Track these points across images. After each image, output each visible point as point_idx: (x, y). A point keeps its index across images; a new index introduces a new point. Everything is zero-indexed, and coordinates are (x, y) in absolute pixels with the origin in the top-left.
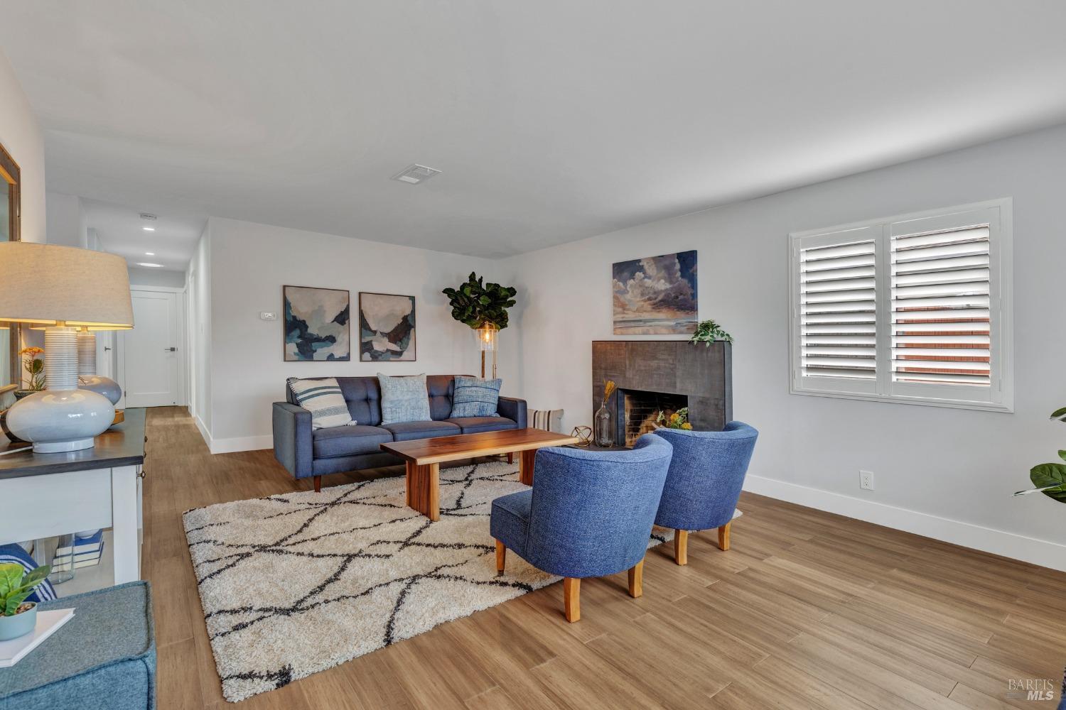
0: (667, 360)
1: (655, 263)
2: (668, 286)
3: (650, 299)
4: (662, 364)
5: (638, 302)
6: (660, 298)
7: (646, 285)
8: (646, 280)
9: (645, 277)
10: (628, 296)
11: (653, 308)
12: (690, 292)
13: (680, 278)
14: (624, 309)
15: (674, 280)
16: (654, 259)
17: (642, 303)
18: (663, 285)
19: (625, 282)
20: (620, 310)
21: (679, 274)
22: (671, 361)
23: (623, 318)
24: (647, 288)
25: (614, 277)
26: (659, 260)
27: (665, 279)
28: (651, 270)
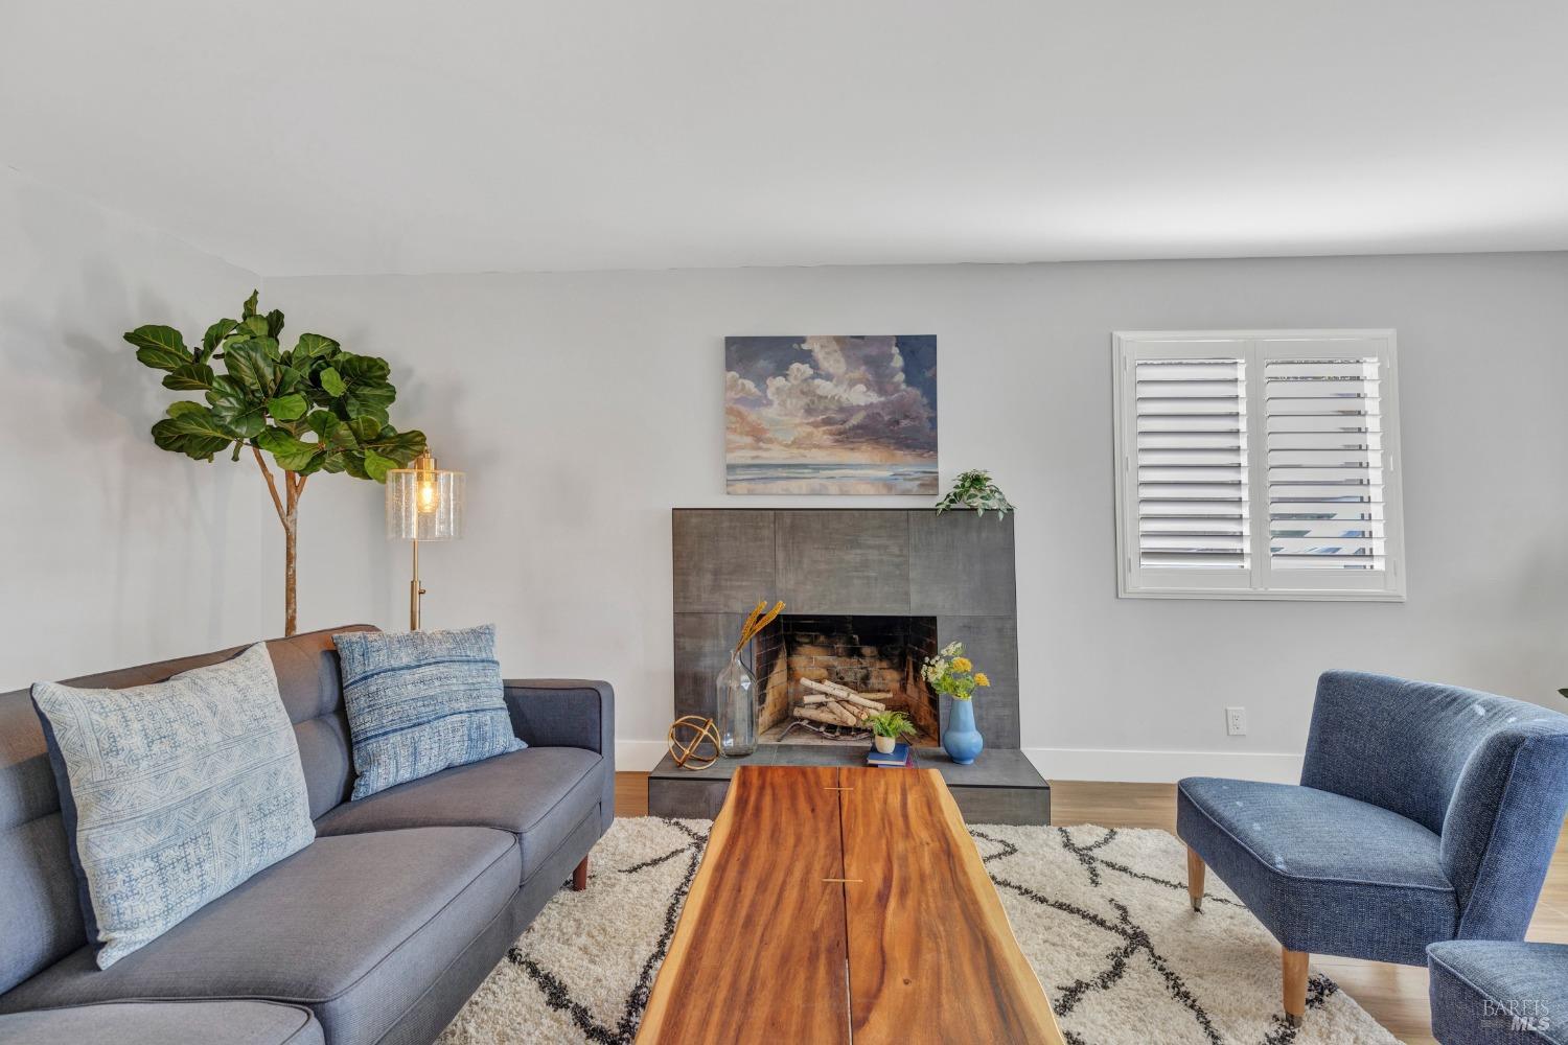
0: (886, 547)
1: (842, 349)
2: (874, 398)
3: (827, 422)
4: (873, 555)
5: (796, 426)
6: (855, 421)
7: (819, 392)
8: (818, 381)
9: (817, 375)
10: (771, 413)
11: (837, 441)
12: (925, 414)
13: (903, 386)
14: (759, 440)
15: (890, 388)
16: (839, 340)
17: (810, 429)
18: (861, 396)
19: (760, 380)
20: (749, 440)
21: (901, 377)
22: (896, 551)
23: (753, 458)
24: (820, 397)
25: (729, 367)
26: (851, 345)
27: (869, 385)
28: (833, 363)
